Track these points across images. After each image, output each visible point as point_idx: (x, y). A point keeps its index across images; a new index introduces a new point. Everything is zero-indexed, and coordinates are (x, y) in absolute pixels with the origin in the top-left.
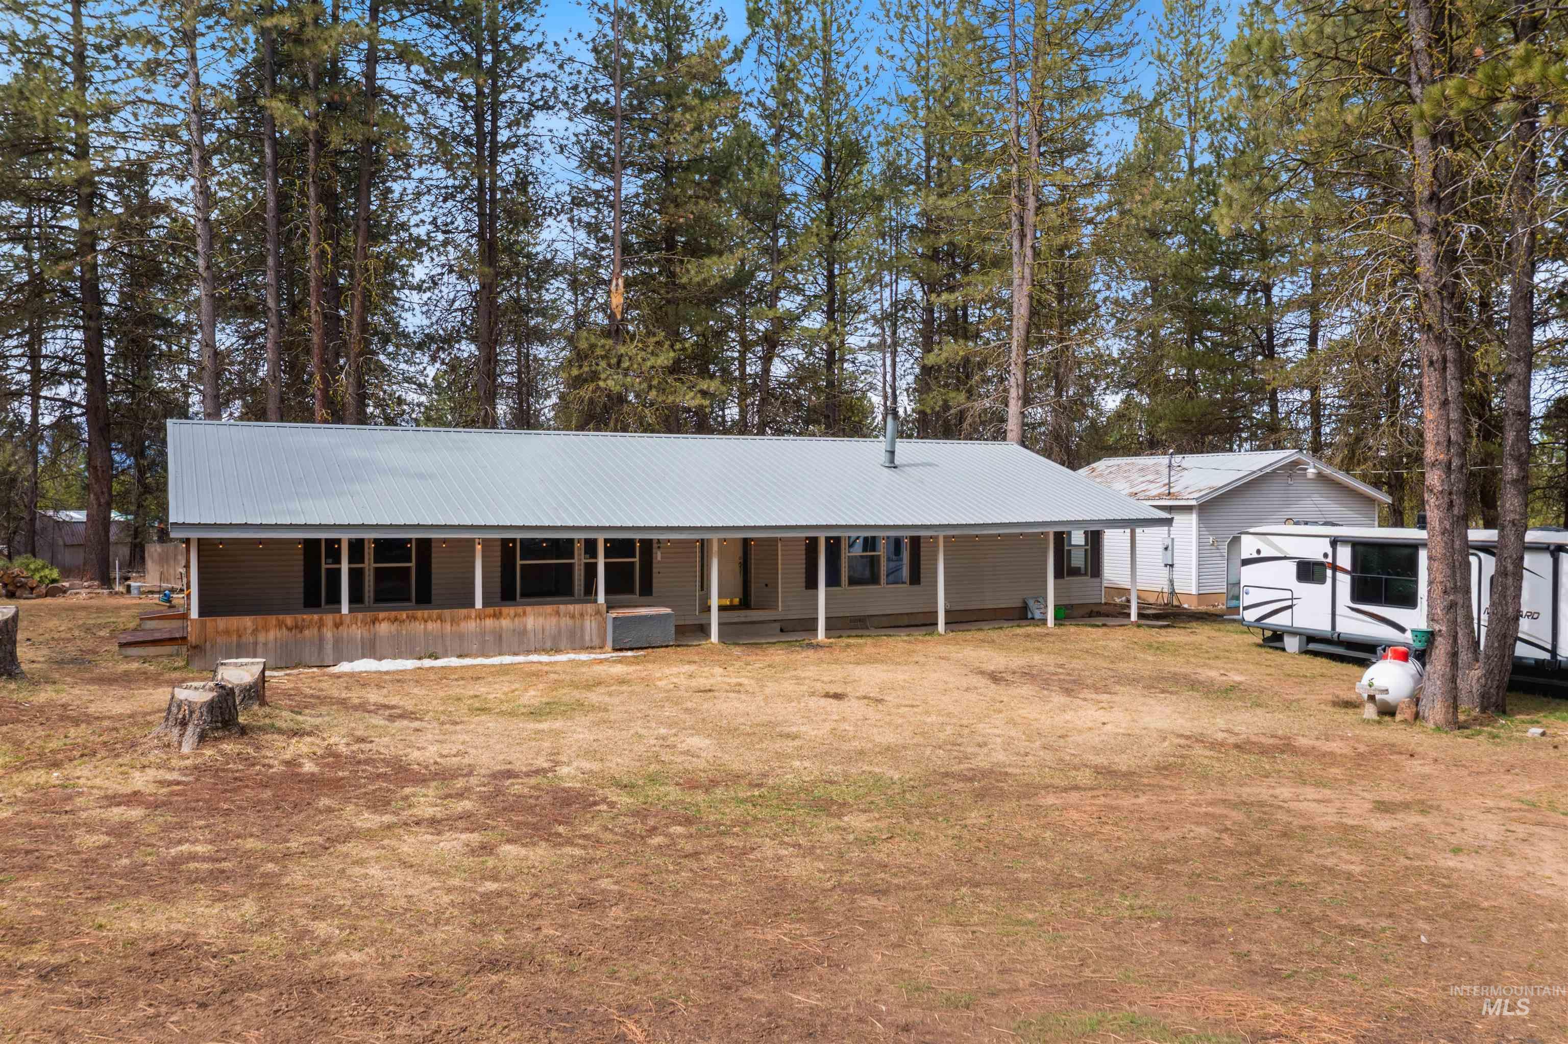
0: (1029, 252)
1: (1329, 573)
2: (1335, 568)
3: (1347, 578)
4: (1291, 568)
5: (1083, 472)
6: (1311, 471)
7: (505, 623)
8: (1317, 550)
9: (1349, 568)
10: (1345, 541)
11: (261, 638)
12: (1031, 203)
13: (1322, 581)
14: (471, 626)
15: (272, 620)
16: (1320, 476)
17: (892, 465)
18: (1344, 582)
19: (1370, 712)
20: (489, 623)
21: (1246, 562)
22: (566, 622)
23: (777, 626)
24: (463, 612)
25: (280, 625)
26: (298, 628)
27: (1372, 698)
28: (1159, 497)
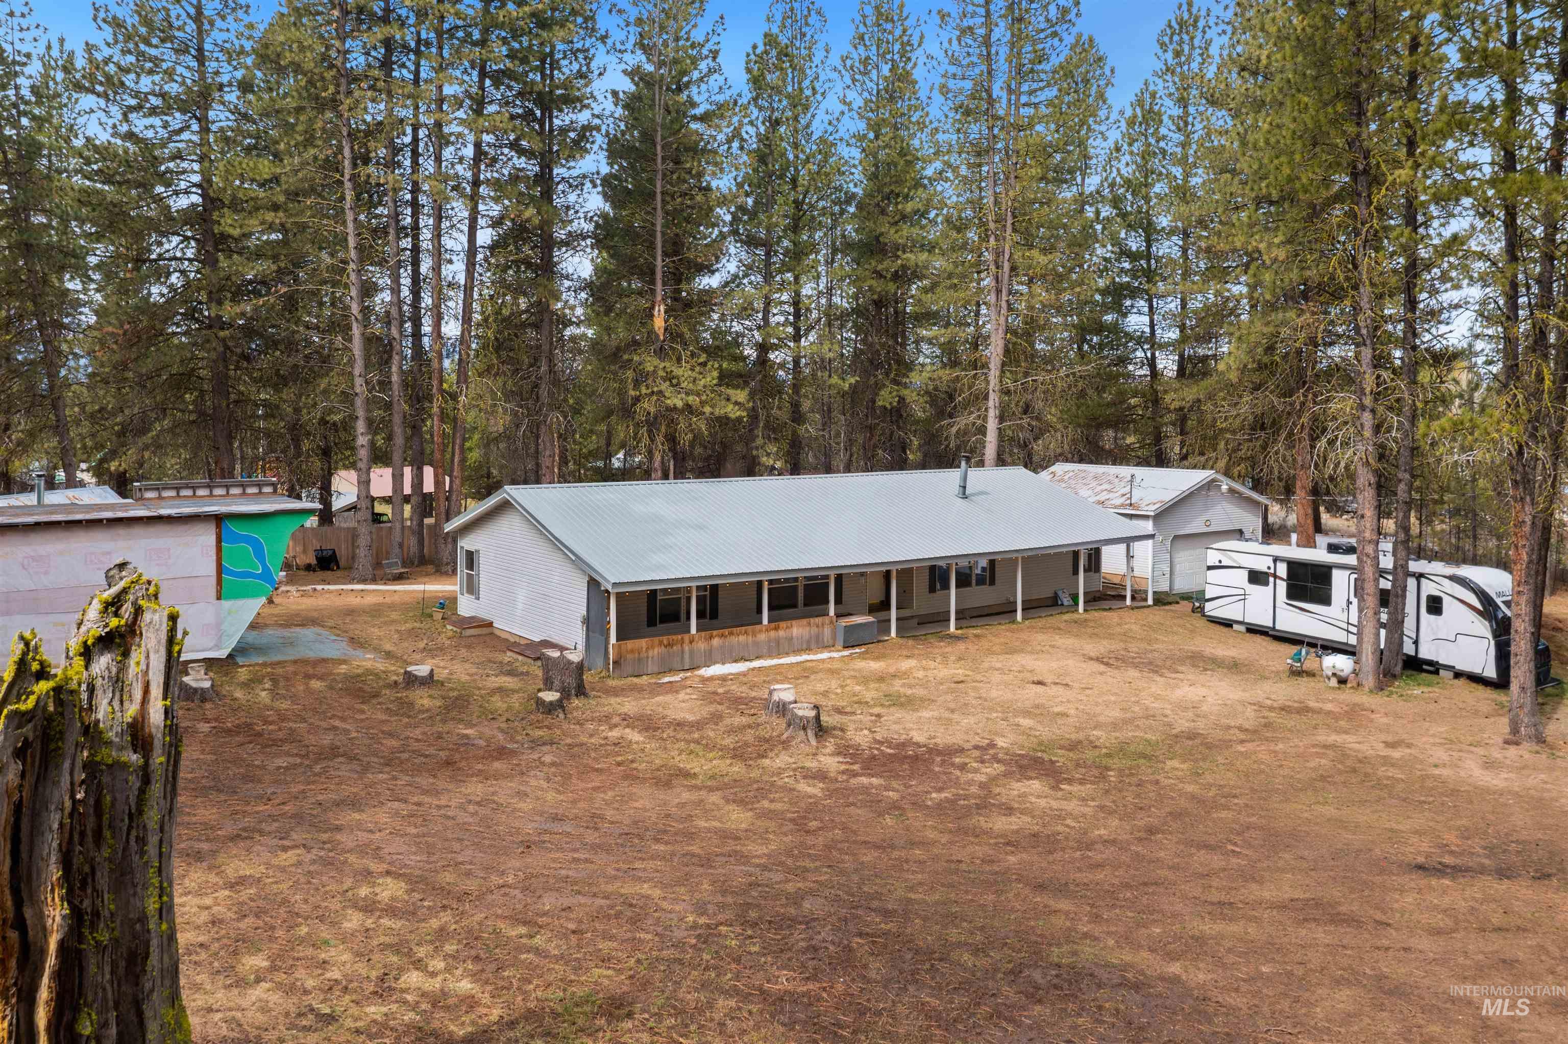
0: (1004, 304)
1: (1271, 579)
2: (1275, 576)
3: (1284, 584)
4: (1245, 574)
5: (1044, 475)
6: (1224, 487)
7: (781, 633)
8: (1263, 564)
9: (1285, 576)
10: (1282, 560)
11: (650, 653)
12: (1006, 266)
13: (1266, 584)
14: (762, 637)
15: (656, 640)
16: (1231, 491)
17: (964, 493)
18: (1282, 587)
19: (1334, 682)
20: (773, 634)
21: (1210, 568)
22: (814, 630)
23: (916, 621)
24: (758, 627)
25: (661, 643)
26: (670, 645)
27: (1334, 674)
28: (1122, 506)
